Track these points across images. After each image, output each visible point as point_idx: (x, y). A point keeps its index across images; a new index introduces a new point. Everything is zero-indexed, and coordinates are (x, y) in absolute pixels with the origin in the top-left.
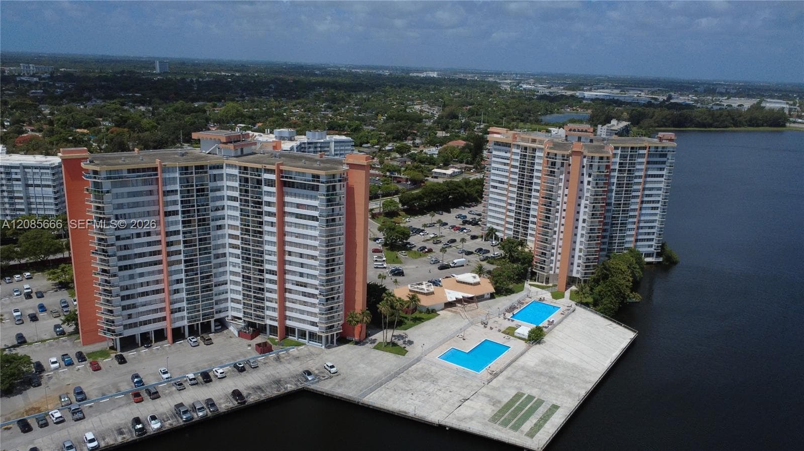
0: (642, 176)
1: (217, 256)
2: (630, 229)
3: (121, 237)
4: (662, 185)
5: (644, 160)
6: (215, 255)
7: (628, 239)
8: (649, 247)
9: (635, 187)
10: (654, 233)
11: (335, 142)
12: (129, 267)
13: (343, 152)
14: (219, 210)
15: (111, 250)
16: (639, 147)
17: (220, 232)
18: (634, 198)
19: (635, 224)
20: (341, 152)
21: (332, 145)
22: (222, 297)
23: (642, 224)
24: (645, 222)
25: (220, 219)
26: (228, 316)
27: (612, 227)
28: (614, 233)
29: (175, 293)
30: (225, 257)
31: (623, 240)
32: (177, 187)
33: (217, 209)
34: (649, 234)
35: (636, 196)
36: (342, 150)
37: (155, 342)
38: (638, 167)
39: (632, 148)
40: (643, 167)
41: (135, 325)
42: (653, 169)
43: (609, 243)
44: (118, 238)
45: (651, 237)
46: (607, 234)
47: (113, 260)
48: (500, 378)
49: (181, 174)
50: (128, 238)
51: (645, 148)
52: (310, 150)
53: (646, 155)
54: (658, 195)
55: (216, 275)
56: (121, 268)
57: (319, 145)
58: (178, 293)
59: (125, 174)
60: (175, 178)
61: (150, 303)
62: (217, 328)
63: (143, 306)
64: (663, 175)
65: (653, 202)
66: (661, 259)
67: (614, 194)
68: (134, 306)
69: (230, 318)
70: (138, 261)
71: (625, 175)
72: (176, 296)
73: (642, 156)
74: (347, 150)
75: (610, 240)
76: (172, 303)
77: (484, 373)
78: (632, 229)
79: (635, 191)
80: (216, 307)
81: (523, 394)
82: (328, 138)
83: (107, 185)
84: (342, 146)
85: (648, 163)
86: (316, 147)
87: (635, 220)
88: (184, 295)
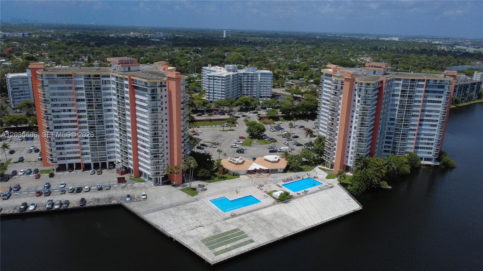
0: (421, 101)
1: (108, 127)
2: (410, 138)
3: (55, 111)
4: (440, 109)
5: (423, 89)
6: (106, 126)
7: (408, 146)
8: (428, 154)
9: (415, 109)
10: (432, 144)
11: (261, 74)
12: (60, 127)
13: (266, 80)
14: (109, 100)
15: (50, 117)
16: (418, 80)
17: (109, 113)
18: (414, 117)
19: (415, 135)
20: (265, 80)
21: (259, 75)
22: (112, 150)
23: (422, 136)
24: (425, 135)
25: (109, 106)
26: (115, 161)
27: (395, 136)
28: (397, 141)
29: (84, 144)
30: (113, 127)
31: (405, 146)
32: (83, 86)
33: (107, 100)
34: (428, 144)
35: (416, 115)
36: (265, 79)
37: (76, 169)
38: (417, 94)
39: (412, 80)
40: (422, 94)
41: (64, 159)
42: (432, 96)
43: (394, 147)
44: (53, 111)
45: (430, 146)
46: (392, 141)
47: (51, 123)
48: (236, 218)
49: (85, 79)
50: (59, 112)
51: (423, 81)
52: (245, 78)
53: (425, 86)
54: (437, 116)
55: (107, 137)
56: (55, 127)
57: (250, 75)
58: (86, 144)
59: (56, 77)
60: (81, 81)
61: (72, 148)
62: (110, 167)
63: (68, 149)
64: (441, 101)
65: (432, 121)
66: (438, 164)
67: (397, 112)
68: (63, 148)
69: (116, 162)
70: (64, 124)
71: (406, 99)
72: (84, 146)
73: (422, 86)
74: (268, 79)
75: (393, 145)
76: (82, 149)
77: (228, 214)
78: (412, 139)
79: (415, 112)
80: (108, 155)
81: (240, 230)
82: (257, 71)
83: (46, 82)
84: (265, 76)
85: (426, 91)
86: (248, 76)
87: (415, 132)
88: (88, 146)
